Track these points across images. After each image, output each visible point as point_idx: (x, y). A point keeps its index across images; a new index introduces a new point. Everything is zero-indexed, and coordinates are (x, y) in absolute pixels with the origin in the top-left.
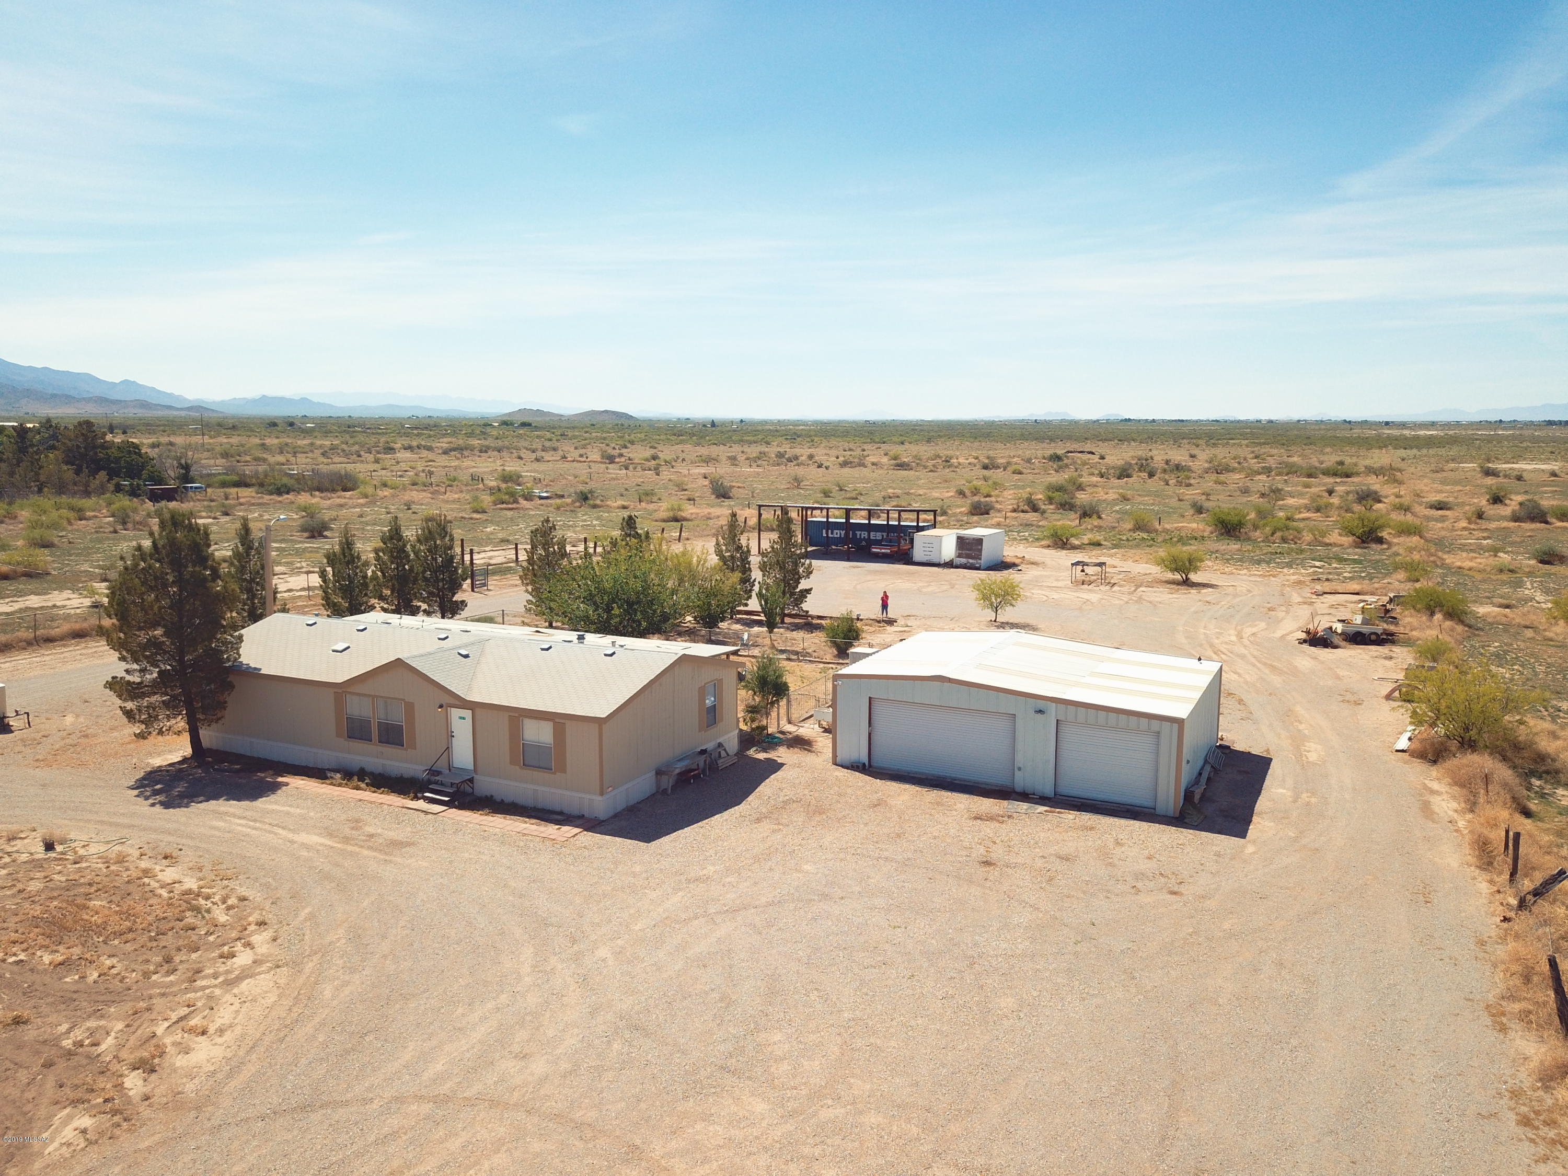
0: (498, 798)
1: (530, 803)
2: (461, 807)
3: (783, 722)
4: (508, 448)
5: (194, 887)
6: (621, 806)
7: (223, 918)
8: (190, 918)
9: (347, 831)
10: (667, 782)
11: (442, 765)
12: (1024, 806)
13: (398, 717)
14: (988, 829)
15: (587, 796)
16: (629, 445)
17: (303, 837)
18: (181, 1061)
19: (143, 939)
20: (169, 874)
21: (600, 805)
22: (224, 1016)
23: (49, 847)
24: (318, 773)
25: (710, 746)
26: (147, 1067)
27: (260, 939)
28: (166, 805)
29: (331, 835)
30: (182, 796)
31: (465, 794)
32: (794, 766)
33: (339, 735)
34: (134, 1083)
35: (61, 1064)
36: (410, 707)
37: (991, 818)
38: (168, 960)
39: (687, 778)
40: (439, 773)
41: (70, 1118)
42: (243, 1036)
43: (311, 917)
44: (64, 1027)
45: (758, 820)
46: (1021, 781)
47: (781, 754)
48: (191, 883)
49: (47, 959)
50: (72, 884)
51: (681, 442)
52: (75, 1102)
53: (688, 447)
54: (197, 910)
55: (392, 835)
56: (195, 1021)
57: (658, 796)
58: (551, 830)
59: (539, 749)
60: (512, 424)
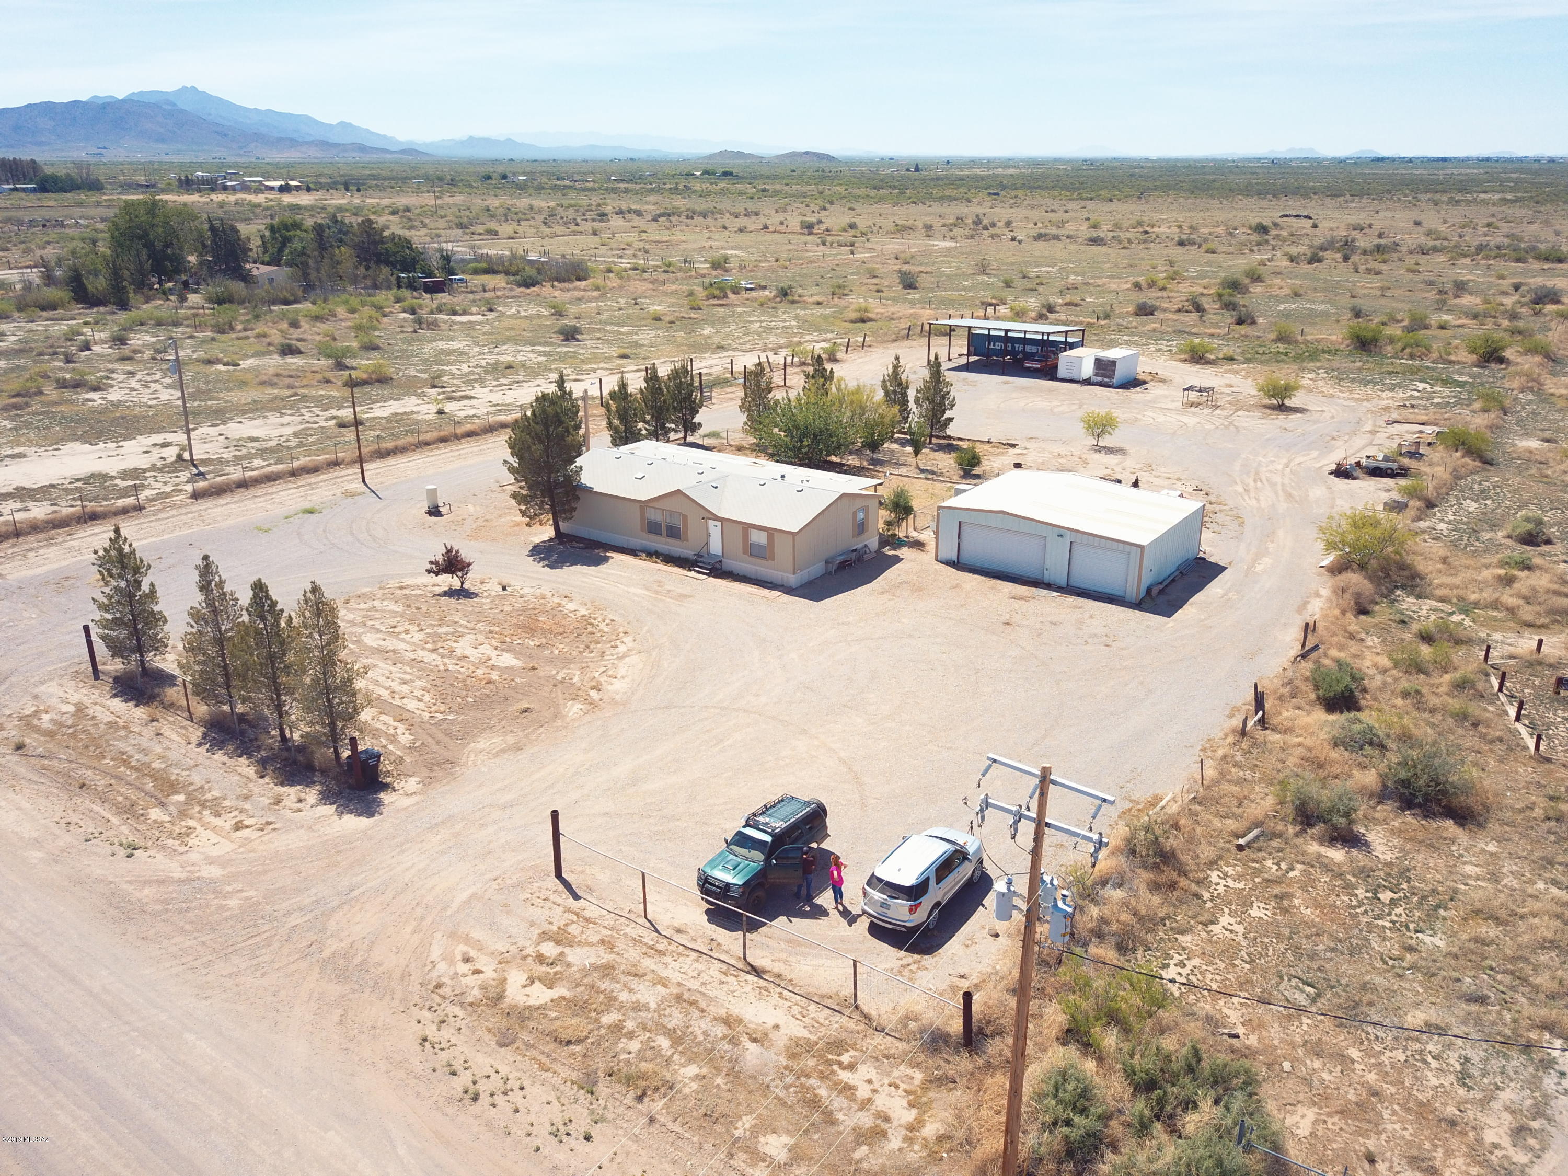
0: (735, 572)
1: (753, 577)
2: (715, 577)
3: (911, 529)
4: (713, 213)
5: (586, 613)
6: (805, 579)
7: (606, 630)
8: (590, 629)
9: (656, 587)
10: (832, 568)
11: (704, 552)
12: (1045, 592)
13: (678, 522)
14: (1017, 604)
15: (786, 575)
16: (827, 206)
17: (632, 590)
18: (610, 687)
19: (572, 637)
20: (571, 606)
21: (792, 579)
22: (621, 671)
23: (504, 588)
24: (632, 552)
25: (860, 546)
26: (598, 688)
27: (627, 639)
28: (552, 567)
29: (647, 589)
30: (556, 562)
31: (717, 569)
32: (911, 561)
33: (642, 530)
34: (593, 693)
35: (560, 685)
36: (685, 518)
37: (1022, 598)
38: (588, 647)
39: (844, 566)
40: (702, 556)
41: (573, 706)
42: (633, 680)
43: (649, 631)
44: (554, 672)
45: (882, 593)
46: (1048, 577)
47: (904, 552)
48: (583, 611)
49: (532, 643)
50: (525, 609)
51: (881, 200)
52: (573, 699)
53: (886, 208)
54: (591, 624)
55: (680, 591)
56: (610, 673)
57: (827, 574)
58: (766, 592)
59: (759, 546)
60: (714, 174)
